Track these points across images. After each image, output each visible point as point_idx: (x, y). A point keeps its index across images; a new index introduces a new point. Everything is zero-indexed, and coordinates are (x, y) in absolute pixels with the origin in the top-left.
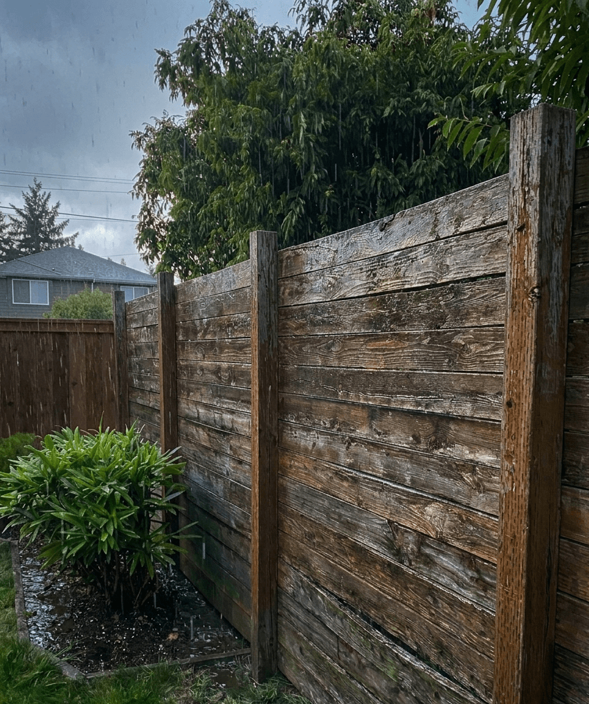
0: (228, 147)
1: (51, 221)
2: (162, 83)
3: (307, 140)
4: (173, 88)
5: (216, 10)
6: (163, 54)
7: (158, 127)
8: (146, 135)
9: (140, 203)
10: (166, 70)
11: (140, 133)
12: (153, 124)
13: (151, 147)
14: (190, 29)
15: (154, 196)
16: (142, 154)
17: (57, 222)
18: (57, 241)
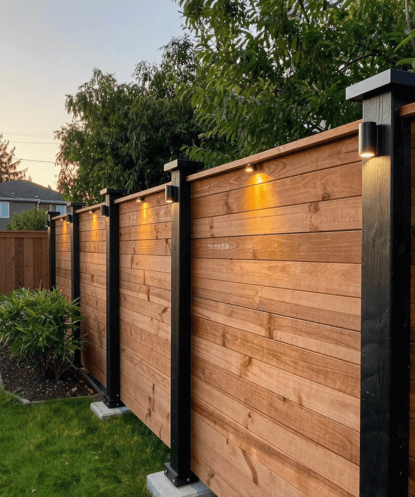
0: (101, 145)
1: (10, 160)
2: (69, 111)
3: (136, 144)
4: (75, 113)
5: (95, 76)
6: (69, 96)
7: (68, 128)
8: (62, 133)
9: (59, 168)
10: (70, 103)
11: (59, 131)
12: (66, 126)
13: (64, 139)
14: (81, 87)
15: (67, 165)
16: (60, 142)
17: (13, 161)
18: (14, 174)
